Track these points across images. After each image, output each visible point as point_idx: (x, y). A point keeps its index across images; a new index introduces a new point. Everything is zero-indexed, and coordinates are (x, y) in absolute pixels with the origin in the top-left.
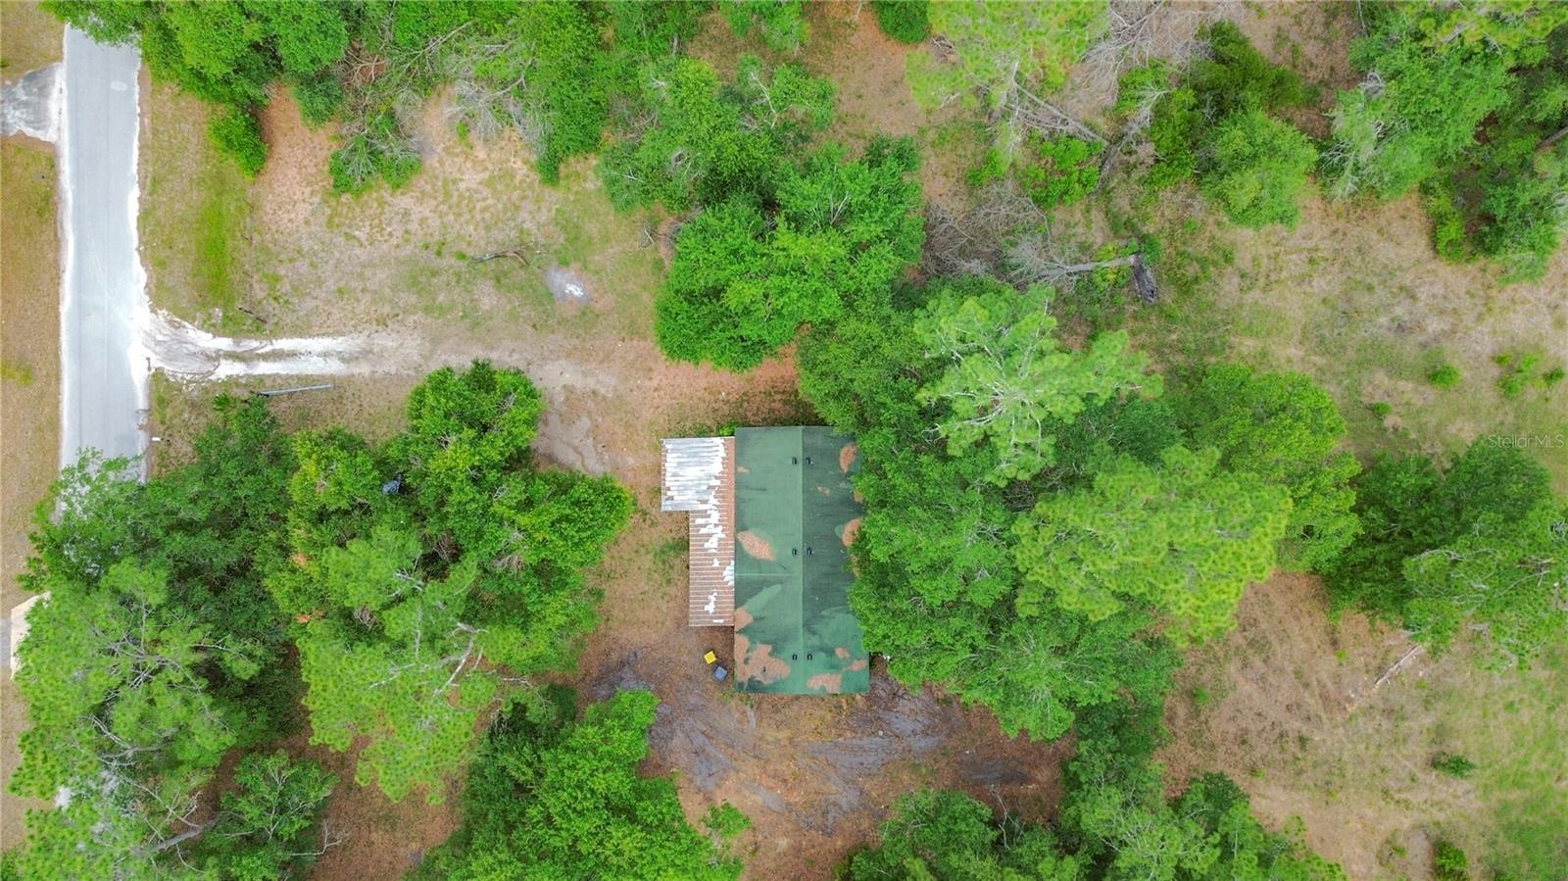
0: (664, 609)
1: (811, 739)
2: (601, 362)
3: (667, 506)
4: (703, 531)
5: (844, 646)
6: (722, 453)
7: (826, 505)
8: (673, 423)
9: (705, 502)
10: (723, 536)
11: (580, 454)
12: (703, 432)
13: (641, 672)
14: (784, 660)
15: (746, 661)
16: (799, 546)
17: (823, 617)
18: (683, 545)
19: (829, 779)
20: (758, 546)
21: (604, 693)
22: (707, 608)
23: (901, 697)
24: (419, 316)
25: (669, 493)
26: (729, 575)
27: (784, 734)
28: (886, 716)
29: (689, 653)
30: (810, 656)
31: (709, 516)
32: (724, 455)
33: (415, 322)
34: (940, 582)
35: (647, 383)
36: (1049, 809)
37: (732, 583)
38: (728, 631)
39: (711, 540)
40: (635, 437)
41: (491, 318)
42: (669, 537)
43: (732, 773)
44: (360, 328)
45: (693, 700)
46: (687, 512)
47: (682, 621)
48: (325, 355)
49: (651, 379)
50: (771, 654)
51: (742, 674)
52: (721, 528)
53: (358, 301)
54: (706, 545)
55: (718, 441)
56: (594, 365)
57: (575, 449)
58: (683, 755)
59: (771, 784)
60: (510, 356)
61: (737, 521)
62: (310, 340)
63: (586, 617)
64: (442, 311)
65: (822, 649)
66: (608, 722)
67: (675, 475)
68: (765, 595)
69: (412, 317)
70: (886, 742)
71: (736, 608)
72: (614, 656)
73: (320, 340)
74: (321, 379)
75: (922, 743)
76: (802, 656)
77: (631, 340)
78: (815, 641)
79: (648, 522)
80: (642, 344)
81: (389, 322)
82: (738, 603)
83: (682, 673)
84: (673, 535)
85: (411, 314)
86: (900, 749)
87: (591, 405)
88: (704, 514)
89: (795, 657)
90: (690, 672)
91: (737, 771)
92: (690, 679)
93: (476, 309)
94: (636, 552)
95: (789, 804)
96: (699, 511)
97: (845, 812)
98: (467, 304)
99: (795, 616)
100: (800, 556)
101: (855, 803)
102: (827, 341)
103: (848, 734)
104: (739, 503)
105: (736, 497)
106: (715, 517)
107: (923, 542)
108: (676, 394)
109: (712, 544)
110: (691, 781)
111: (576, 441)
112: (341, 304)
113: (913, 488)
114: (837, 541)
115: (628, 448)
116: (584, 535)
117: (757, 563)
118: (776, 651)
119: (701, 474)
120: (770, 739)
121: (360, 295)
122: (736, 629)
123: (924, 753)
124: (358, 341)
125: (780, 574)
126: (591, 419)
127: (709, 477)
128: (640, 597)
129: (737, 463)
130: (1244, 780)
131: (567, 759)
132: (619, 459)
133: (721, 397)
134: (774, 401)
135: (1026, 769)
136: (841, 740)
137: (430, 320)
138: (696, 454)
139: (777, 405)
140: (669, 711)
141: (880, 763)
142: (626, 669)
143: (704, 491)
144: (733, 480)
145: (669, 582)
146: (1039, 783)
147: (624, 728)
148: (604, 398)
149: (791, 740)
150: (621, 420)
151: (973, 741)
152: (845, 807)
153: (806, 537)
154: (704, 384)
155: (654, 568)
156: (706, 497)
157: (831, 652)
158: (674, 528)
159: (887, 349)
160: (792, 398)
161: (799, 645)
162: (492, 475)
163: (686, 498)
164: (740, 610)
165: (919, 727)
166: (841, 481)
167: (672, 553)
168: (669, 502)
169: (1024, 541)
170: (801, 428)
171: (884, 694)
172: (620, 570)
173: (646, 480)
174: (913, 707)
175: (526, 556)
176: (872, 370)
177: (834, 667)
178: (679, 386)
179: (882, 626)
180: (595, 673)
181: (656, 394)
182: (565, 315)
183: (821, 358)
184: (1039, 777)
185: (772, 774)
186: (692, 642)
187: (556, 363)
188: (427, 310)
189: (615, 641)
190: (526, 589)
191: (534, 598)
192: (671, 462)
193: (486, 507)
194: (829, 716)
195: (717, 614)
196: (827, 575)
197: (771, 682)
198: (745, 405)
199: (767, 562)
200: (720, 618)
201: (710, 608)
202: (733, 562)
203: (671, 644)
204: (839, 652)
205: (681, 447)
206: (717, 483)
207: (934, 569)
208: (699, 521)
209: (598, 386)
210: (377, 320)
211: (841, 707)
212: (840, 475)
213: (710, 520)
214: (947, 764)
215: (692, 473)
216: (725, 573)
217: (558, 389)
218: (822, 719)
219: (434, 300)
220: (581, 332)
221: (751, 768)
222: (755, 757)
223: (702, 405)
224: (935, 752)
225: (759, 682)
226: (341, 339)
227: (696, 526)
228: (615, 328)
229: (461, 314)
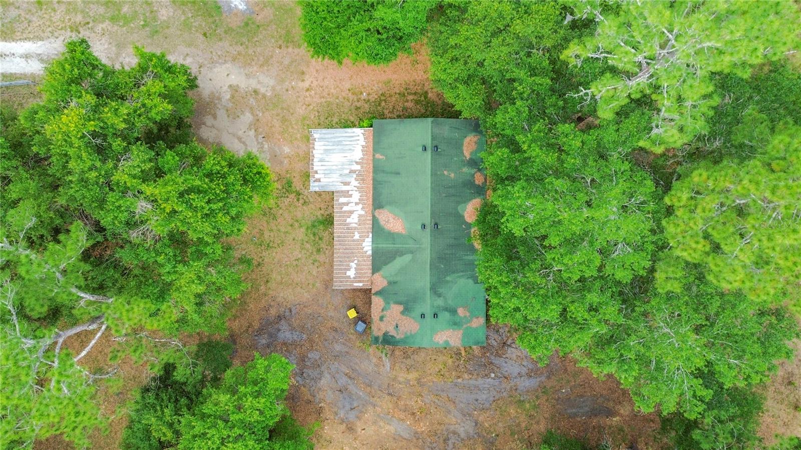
0: (314, 273)
1: (435, 380)
2: (262, 66)
3: (314, 187)
4: (345, 208)
5: (465, 307)
6: (362, 142)
7: (450, 187)
8: (322, 119)
9: (347, 184)
10: (363, 213)
11: (244, 143)
12: (347, 124)
13: (295, 325)
14: (413, 318)
15: (381, 319)
16: (428, 221)
17: (448, 282)
18: (328, 221)
19: (449, 412)
20: (392, 221)
21: (264, 341)
22: (348, 273)
23: (509, 346)
24: (106, 25)
25: (317, 176)
26: (368, 246)
27: (413, 376)
28: (497, 361)
29: (335, 309)
30: (435, 315)
31: (351, 196)
32: (364, 144)
33: (103, 30)
34: (578, 257)
35: (301, 84)
36: (629, 437)
37: (370, 253)
38: (367, 293)
39: (353, 216)
40: (290, 130)
41: (168, 27)
42: (319, 213)
43: (370, 408)
44: (56, 34)
45: (338, 347)
46: (333, 192)
47: (328, 284)
48: (27, 57)
49: (303, 81)
50: (402, 313)
51: (379, 328)
52: (361, 206)
53: (54, 10)
54: (349, 220)
55: (358, 131)
56: (255, 68)
57: (240, 139)
58: (330, 393)
59: (402, 417)
60: (184, 60)
61: (374, 200)
62: (13, 44)
63: (231, 285)
64: (127, 20)
65: (446, 309)
66: (242, 389)
67: (321, 160)
68: (399, 262)
69: (101, 25)
70: (496, 383)
71: (373, 273)
72: (273, 312)
73: (22, 43)
74: (23, 76)
75: (526, 384)
76: (429, 316)
77: (287, 47)
78: (440, 302)
79: (301, 201)
80: (296, 51)
81: (81, 29)
82: (375, 269)
83: (329, 325)
84: (322, 212)
85: (100, 22)
86: (508, 387)
87: (252, 101)
88: (346, 194)
89: (423, 316)
90: (336, 325)
91: (374, 406)
92: (336, 331)
93: (155, 19)
94: (291, 225)
95: (416, 433)
96: (342, 192)
97: (463, 440)
98: (147, 15)
99: (423, 281)
100: (428, 230)
101: (471, 432)
102: (458, 26)
103: (466, 376)
104: (377, 185)
105: (374, 180)
106: (356, 196)
107: (565, 215)
108: (325, 94)
109: (353, 220)
110: (336, 414)
111: (240, 133)
112: (40, 13)
113: (551, 158)
114: (460, 217)
115: (284, 139)
116: (214, 206)
117: (391, 236)
118: (407, 310)
119: (344, 160)
120: (401, 379)
121: (56, 6)
122: (373, 292)
123: (528, 391)
124: (55, 45)
125: (411, 245)
126: (252, 114)
127: (351, 162)
128: (295, 263)
129: (375, 150)
130: (788, 414)
131: (199, 427)
132: (276, 149)
133: (363, 98)
134: (407, 101)
135: (611, 404)
136: (460, 380)
137: (116, 28)
138: (339, 143)
139: (410, 105)
140: (317, 358)
141: (492, 399)
142: (283, 322)
143: (346, 175)
144: (371, 165)
145: (318, 251)
146: (622, 416)
147: (258, 395)
148: (264, 96)
149: (418, 380)
150: (278, 115)
151: (569, 381)
152: (463, 435)
153: (433, 214)
154: (347, 85)
155: (306, 239)
156: (347, 180)
157: (453, 312)
158: (322, 206)
159: (518, 27)
160: (423, 98)
161: (426, 307)
162: (117, 144)
163: (331, 180)
164: (376, 275)
165: (524, 371)
166: (464, 166)
167: (321, 227)
168: (316, 184)
169: (679, 213)
170: (430, 120)
171: (495, 344)
172: (278, 241)
173: (299, 166)
174: (519, 354)
175: (157, 226)
176: (503, 48)
177: (455, 324)
178: (327, 87)
179: (515, 300)
180: (256, 325)
181: (307, 94)
182: (230, 26)
183: (452, 41)
184: (622, 411)
185: (403, 408)
186: (338, 300)
187: (224, 66)
188: (113, 19)
189: (274, 299)
190: (161, 259)
191: (168, 268)
192: (319, 149)
193: (108, 175)
194: (450, 361)
195: (357, 278)
196: (451, 246)
197: (402, 337)
198: (383, 104)
199: (399, 235)
200: (360, 282)
201: (351, 273)
202: (371, 235)
203: (320, 302)
204: (461, 311)
205: (326, 136)
206: (358, 167)
207: (572, 243)
208: (343, 200)
209: (258, 87)
210: (71, 27)
211: (460, 354)
212: (463, 161)
213: (351, 200)
214: (547, 400)
215: (336, 159)
216: (364, 244)
217: (225, 88)
218: (445, 364)
219: (119, 11)
220: (244, 40)
221: (385, 403)
222: (389, 394)
223: (347, 104)
224: (537, 391)
225: (392, 336)
226: (40, 43)
227: (339, 204)
228: (273, 37)
229: (142, 23)
